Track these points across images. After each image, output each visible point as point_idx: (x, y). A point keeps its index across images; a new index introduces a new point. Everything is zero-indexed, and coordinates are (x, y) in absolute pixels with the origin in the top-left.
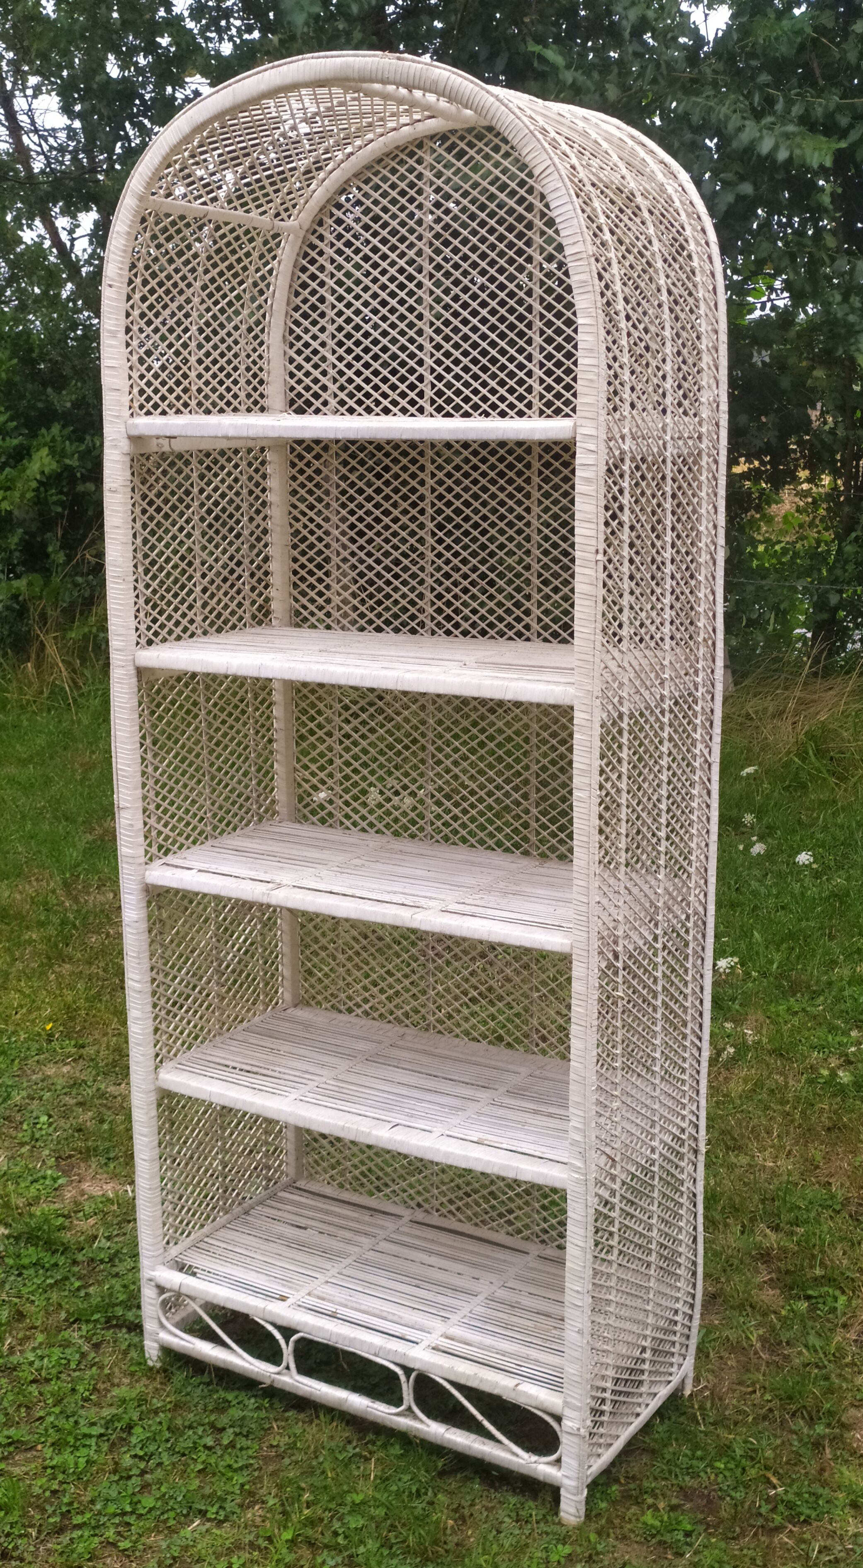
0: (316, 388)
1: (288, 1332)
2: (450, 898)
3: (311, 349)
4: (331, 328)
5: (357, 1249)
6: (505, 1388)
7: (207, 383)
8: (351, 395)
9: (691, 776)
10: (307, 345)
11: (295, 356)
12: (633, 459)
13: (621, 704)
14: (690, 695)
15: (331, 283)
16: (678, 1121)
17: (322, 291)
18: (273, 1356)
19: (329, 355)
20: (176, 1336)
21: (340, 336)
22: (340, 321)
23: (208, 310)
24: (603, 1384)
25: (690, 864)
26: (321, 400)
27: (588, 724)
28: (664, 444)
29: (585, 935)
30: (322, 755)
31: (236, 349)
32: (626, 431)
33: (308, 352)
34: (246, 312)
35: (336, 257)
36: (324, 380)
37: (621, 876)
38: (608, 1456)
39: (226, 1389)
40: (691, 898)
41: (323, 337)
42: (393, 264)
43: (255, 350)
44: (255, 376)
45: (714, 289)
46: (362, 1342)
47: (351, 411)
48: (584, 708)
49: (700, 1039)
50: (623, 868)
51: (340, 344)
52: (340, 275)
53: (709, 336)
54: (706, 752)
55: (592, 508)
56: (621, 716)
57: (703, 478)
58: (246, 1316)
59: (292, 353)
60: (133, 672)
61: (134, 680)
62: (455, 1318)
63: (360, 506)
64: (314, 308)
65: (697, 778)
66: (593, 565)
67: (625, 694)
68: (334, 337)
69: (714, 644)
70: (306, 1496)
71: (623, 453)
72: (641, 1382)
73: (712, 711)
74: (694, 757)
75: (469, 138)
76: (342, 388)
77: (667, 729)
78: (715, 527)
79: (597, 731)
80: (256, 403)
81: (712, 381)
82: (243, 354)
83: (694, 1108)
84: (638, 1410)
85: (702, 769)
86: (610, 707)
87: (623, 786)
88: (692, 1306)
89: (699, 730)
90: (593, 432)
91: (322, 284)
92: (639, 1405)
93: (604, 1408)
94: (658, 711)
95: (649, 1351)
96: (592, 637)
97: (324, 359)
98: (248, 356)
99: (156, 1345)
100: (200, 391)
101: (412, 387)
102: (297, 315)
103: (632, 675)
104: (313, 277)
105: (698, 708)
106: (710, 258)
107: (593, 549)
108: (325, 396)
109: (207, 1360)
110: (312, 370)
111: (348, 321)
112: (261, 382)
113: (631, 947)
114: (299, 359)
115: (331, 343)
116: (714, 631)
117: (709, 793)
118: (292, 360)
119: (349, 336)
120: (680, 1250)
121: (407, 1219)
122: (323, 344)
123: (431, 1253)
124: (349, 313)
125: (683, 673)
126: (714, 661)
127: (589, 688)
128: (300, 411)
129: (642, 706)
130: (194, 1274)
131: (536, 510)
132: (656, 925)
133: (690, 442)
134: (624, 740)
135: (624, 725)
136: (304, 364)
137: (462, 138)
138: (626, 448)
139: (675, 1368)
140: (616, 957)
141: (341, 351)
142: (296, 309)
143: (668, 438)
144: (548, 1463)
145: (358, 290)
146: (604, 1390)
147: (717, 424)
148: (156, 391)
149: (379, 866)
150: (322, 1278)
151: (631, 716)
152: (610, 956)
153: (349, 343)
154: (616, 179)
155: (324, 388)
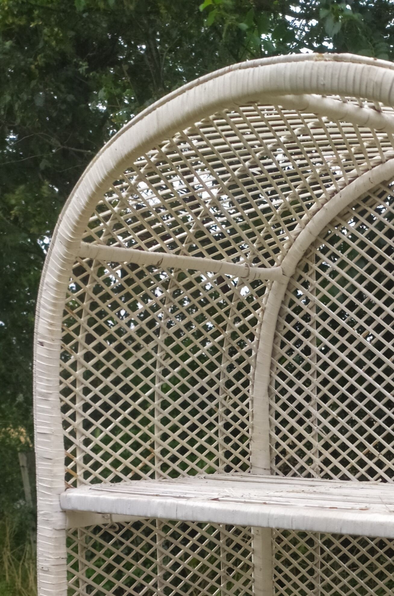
0: (300, 445)
3: (295, 403)
4: (316, 381)
7: (174, 444)
8: (335, 454)
10: (292, 399)
11: (280, 411)
15: (316, 332)
17: (307, 342)
19: (314, 411)
21: (325, 390)
22: (325, 374)
23: (175, 365)
26: (306, 458)
31: (212, 405)
33: (292, 406)
34: (223, 366)
35: (322, 305)
36: (308, 437)
41: (308, 390)
43: (235, 405)
44: (235, 432)
51: (325, 399)
52: (325, 324)
59: (277, 407)
63: (345, 574)
64: (299, 360)
68: (319, 390)
76: (326, 446)
80: (236, 461)
82: (221, 410)
91: (307, 334)
97: (308, 414)
98: (228, 412)
100: (164, 452)
102: (282, 367)
104: (299, 326)
108: (309, 454)
110: (297, 426)
111: (333, 374)
112: (243, 439)
114: (284, 414)
115: (316, 397)
118: (278, 415)
119: (334, 390)
122: (308, 399)
124: (334, 365)
136: (289, 419)
141: (325, 406)
142: (282, 360)
145: (343, 340)
148: (106, 457)
153: (334, 398)
155: (309, 446)
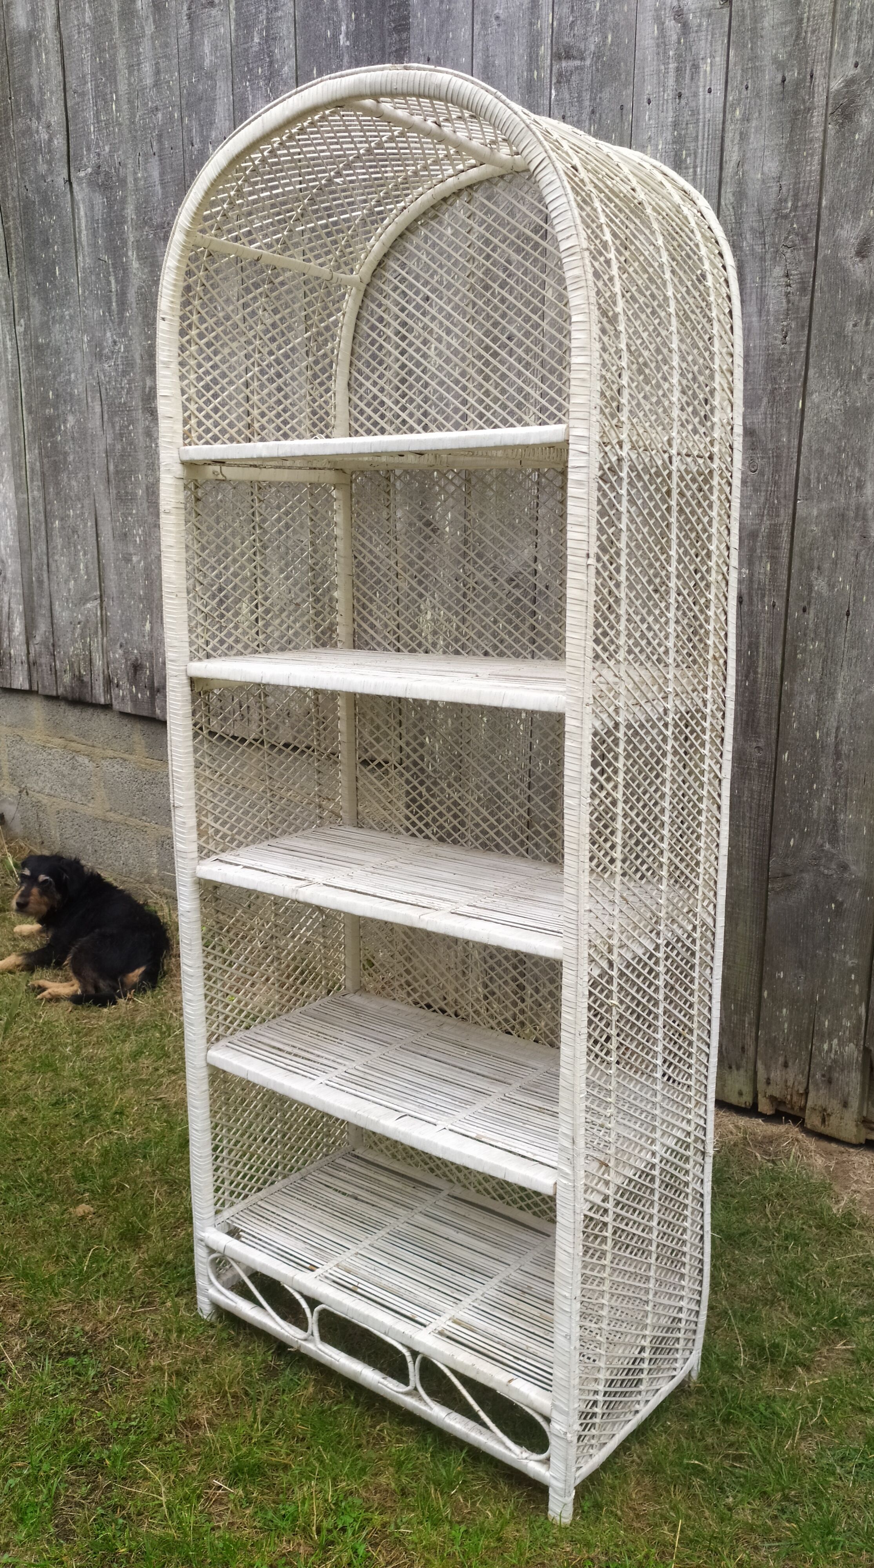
1: (313, 1302)
2: (463, 900)
3: (371, 395)
5: (392, 1221)
6: (499, 1382)
7: (270, 422)
9: (700, 791)
10: (369, 391)
11: (359, 402)
12: (632, 468)
13: (617, 713)
14: (698, 711)
16: (684, 1125)
17: (381, 341)
19: (386, 400)
20: (222, 1293)
21: (396, 381)
23: (271, 353)
24: (593, 1386)
25: (697, 876)
27: (578, 731)
28: (670, 458)
29: (574, 942)
32: (624, 437)
33: (369, 398)
34: (311, 359)
37: (617, 885)
38: (600, 1456)
40: (699, 910)
41: (382, 383)
43: (321, 396)
44: (321, 419)
45: (730, 312)
46: (375, 1320)
48: (574, 715)
49: (709, 1046)
50: (618, 878)
53: (723, 359)
54: (716, 768)
55: (583, 512)
56: (617, 725)
57: (714, 498)
58: (279, 1283)
59: (356, 399)
60: (186, 681)
61: (188, 689)
62: (467, 1301)
64: (374, 356)
65: (705, 793)
66: (584, 569)
67: (621, 704)
69: (725, 663)
71: (620, 460)
72: (640, 1381)
73: (723, 728)
74: (702, 772)
77: (671, 742)
78: (728, 548)
79: (588, 738)
81: (726, 403)
82: (309, 398)
83: (701, 1112)
84: (637, 1407)
85: (710, 784)
86: (604, 716)
87: (619, 795)
88: (699, 1302)
89: (708, 746)
90: (585, 433)
92: (638, 1402)
93: (595, 1410)
94: (660, 724)
95: (648, 1351)
96: (582, 643)
97: (382, 403)
98: (315, 401)
99: (207, 1300)
100: (262, 428)
102: (360, 364)
103: (630, 686)
104: (373, 328)
105: (707, 725)
106: (726, 281)
107: (584, 553)
113: (629, 956)
114: (362, 405)
115: (389, 389)
116: (726, 650)
117: (719, 807)
118: (356, 406)
120: (685, 1249)
121: (446, 1192)
122: (382, 390)
123: (459, 1229)
125: (689, 689)
126: (725, 679)
127: (580, 694)
129: (643, 718)
132: (658, 934)
133: (701, 461)
134: (620, 750)
135: (620, 735)
136: (366, 408)
138: (624, 454)
139: (680, 1362)
140: (611, 964)
141: (397, 395)
142: (360, 358)
143: (674, 452)
144: (539, 1461)
146: (596, 1392)
147: (731, 447)
149: (410, 868)
150: (354, 1249)
151: (629, 726)
152: (605, 965)
154: (625, 189)
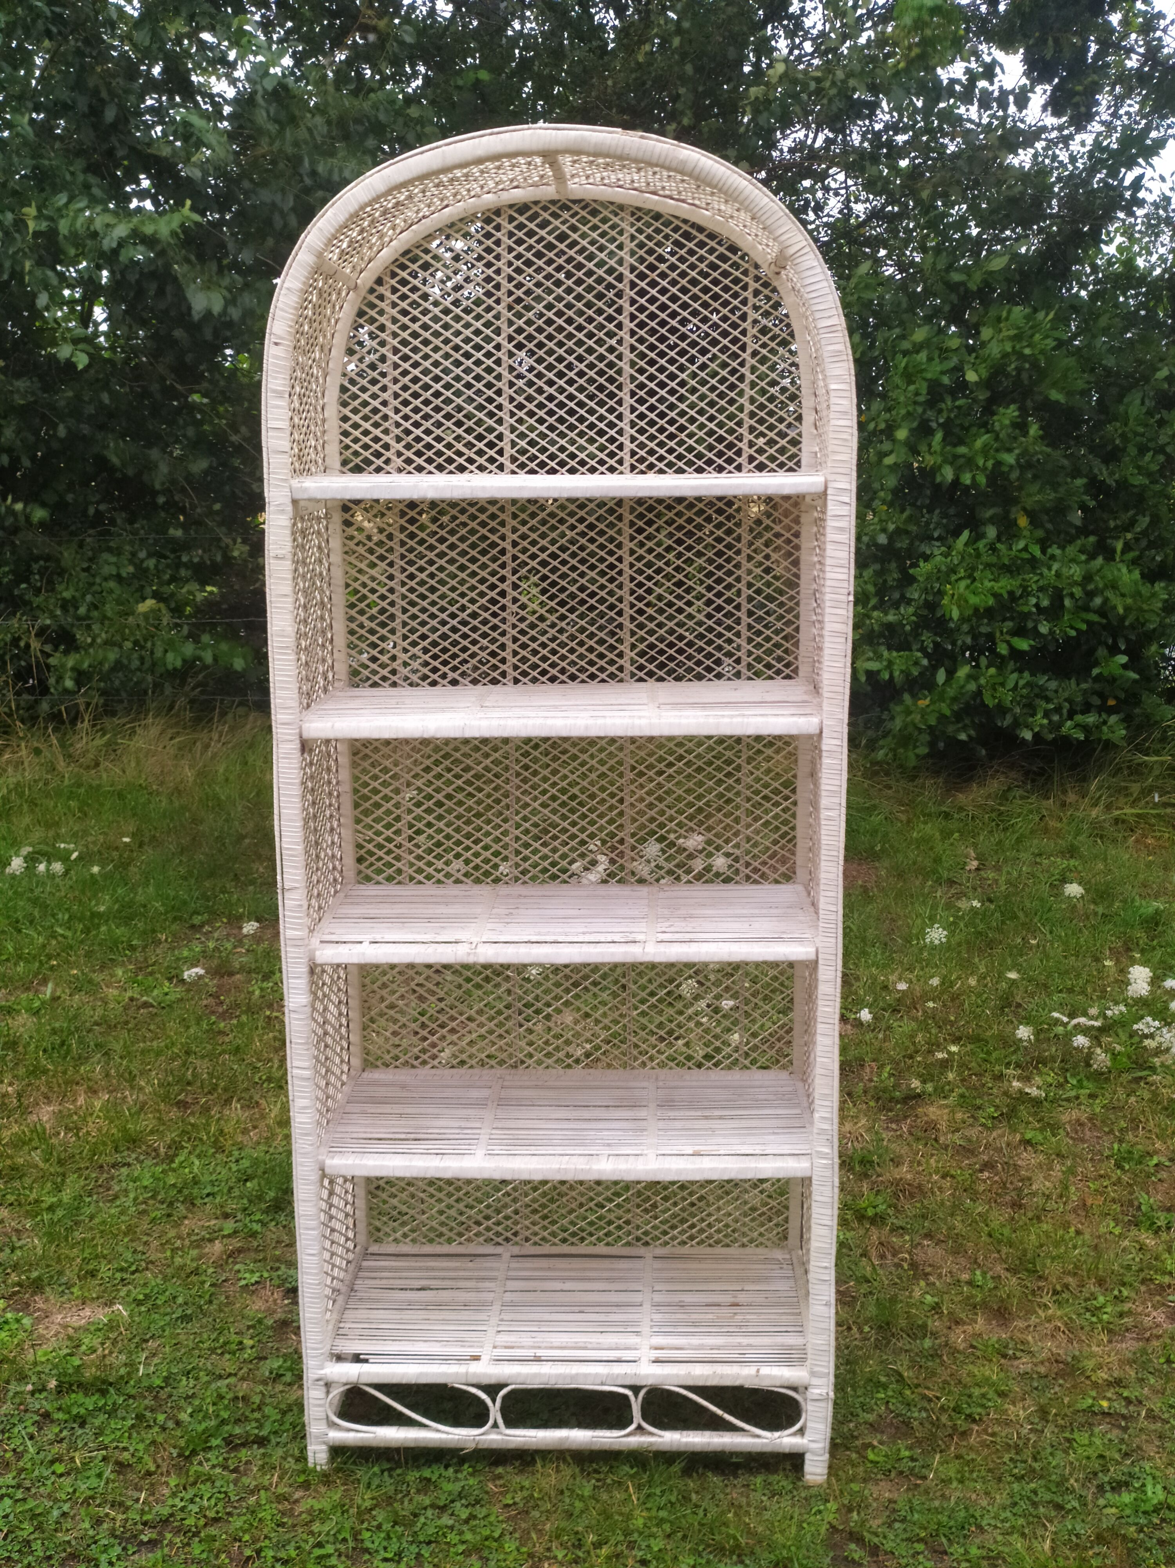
0: (376, 446)
1: (492, 1389)
3: (369, 408)
4: (394, 387)
5: (487, 1295)
6: (747, 1377)
8: (419, 454)
10: (365, 404)
11: (350, 415)
15: (393, 342)
17: (383, 350)
18: (479, 1417)
19: (392, 415)
20: (349, 1430)
21: (405, 395)
22: (405, 380)
26: (383, 459)
27: (839, 749)
29: (833, 941)
30: (388, 812)
33: (366, 411)
35: (400, 317)
36: (386, 439)
39: (418, 1468)
42: (467, 326)
46: (586, 1375)
47: (420, 469)
48: (826, 731)
51: (406, 403)
52: (404, 335)
58: (443, 1387)
59: (346, 411)
60: (300, 745)
61: (300, 754)
62: (644, 1330)
63: (432, 563)
64: (373, 367)
66: (845, 605)
68: (398, 396)
70: (591, 1538)
75: (553, 208)
76: (408, 447)
90: (847, 486)
96: (843, 671)
97: (385, 418)
99: (324, 1447)
101: (491, 445)
107: (846, 592)
108: (388, 454)
109: (394, 1445)
110: (371, 429)
111: (416, 380)
114: (356, 418)
115: (395, 402)
118: (346, 419)
119: (416, 395)
121: (508, 1255)
122: (385, 403)
124: (416, 372)
127: (840, 717)
128: (357, 469)
130: (366, 1361)
131: (628, 559)
136: (362, 422)
137: (545, 208)
141: (407, 410)
144: (794, 1434)
145: (426, 350)
150: (488, 1329)
153: (416, 403)
155: (387, 447)
